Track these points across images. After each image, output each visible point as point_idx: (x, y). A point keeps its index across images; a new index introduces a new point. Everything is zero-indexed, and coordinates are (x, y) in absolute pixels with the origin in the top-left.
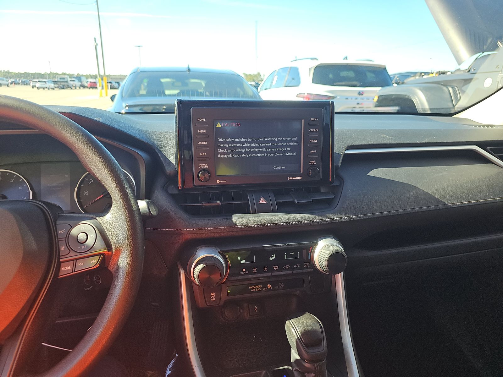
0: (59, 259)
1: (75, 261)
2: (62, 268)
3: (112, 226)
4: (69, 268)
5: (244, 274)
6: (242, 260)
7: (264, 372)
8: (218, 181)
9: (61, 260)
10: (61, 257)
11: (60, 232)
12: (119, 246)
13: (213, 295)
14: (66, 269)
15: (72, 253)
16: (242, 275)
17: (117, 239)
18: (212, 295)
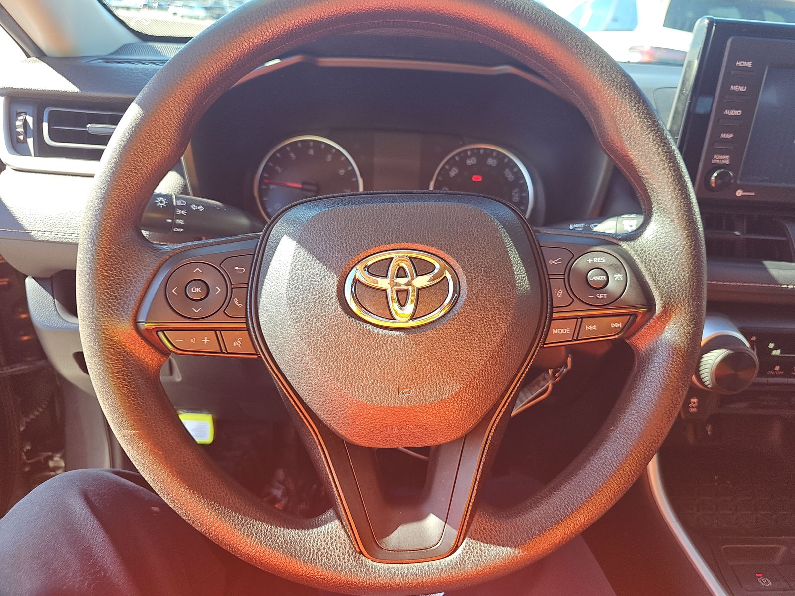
0: (552, 312)
1: (580, 320)
2: (553, 330)
3: (655, 261)
4: (567, 331)
5: (775, 376)
6: (775, 348)
7: (783, 549)
8: (739, 193)
9: (554, 315)
10: (554, 310)
11: (551, 262)
12: (672, 303)
13: (694, 403)
14: (560, 332)
15: (577, 305)
16: (771, 376)
17: (667, 288)
18: (692, 402)
